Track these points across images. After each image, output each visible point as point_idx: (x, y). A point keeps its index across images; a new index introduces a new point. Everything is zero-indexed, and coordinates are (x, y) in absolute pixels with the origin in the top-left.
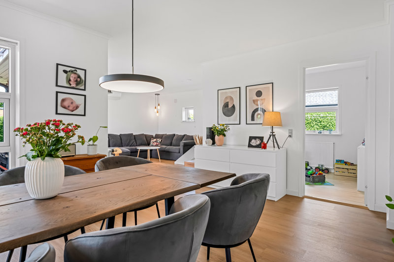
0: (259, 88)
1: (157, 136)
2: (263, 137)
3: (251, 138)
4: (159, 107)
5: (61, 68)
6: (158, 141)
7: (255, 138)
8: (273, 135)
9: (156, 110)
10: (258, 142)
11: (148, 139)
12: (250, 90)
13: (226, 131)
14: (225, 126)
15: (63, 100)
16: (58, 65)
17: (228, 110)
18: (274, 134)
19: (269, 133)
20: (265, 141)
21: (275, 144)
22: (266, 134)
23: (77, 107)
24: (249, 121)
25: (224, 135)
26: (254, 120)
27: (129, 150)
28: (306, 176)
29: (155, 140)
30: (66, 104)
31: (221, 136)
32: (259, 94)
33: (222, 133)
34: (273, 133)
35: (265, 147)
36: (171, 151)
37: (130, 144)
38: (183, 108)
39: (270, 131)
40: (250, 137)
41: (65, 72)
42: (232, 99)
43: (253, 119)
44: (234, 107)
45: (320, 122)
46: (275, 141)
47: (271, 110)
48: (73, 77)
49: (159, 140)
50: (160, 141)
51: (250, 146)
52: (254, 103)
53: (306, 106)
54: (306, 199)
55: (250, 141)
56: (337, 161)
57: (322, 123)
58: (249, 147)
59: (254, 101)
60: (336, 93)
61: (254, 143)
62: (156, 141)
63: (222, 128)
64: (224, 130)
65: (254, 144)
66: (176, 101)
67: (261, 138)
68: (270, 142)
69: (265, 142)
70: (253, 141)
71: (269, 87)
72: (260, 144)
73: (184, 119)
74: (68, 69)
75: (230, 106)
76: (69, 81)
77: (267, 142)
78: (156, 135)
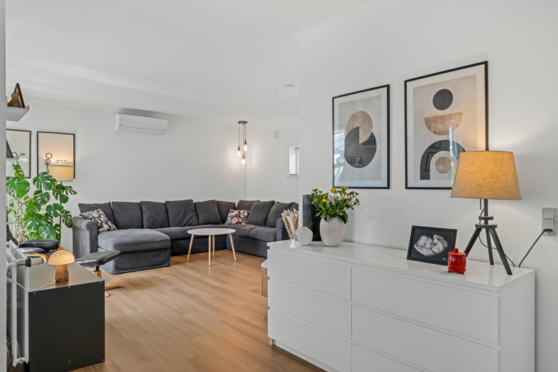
0: (442, 82)
1: (243, 205)
2: (455, 232)
3: (417, 232)
4: (245, 148)
6: (242, 216)
7: (430, 232)
8: (486, 227)
9: (239, 154)
10: (440, 247)
11: (224, 211)
12: (415, 89)
13: (348, 206)
14: (348, 191)
17: (359, 148)
18: (490, 222)
19: (473, 217)
20: (461, 246)
21: (496, 253)
22: (463, 218)
24: (415, 180)
26: (428, 178)
27: (167, 237)
29: (236, 212)
31: (336, 221)
32: (443, 99)
33: (339, 211)
34: (486, 219)
35: (458, 266)
36: (259, 237)
37: (185, 221)
38: (291, 149)
39: (479, 212)
40: (414, 228)
42: (367, 118)
43: (425, 174)
44: (372, 141)
46: (493, 245)
47: (481, 144)
49: (244, 213)
50: (246, 214)
51: (413, 255)
52: (429, 128)
55: (414, 240)
58: (409, 257)
59: (429, 122)
61: (425, 246)
62: (238, 216)
64: (344, 204)
65: (425, 252)
66: (277, 134)
67: (449, 235)
68: (480, 249)
69: (462, 251)
70: (423, 240)
71: (474, 77)
72: (444, 253)
73: (292, 170)
75: (363, 138)
77: (467, 251)
78: (241, 202)
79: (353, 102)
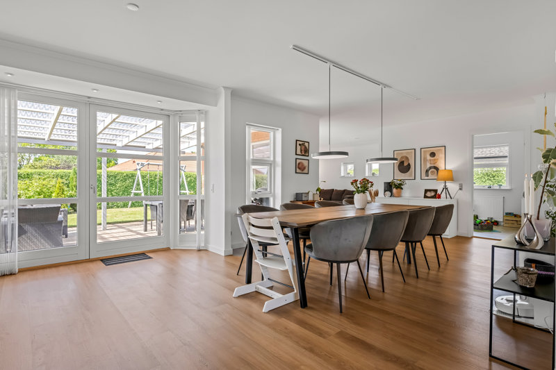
0: (433, 150)
2: (437, 190)
3: (426, 191)
5: (298, 143)
7: (430, 190)
8: (446, 188)
10: (433, 194)
12: (424, 151)
13: (402, 185)
14: (402, 181)
15: (299, 164)
16: (297, 141)
17: (404, 167)
19: (442, 186)
20: (439, 192)
21: (448, 195)
22: (439, 187)
23: (305, 168)
24: (424, 177)
25: (402, 189)
26: (428, 176)
28: (475, 225)
30: (300, 166)
31: (399, 189)
32: (433, 154)
33: (399, 187)
34: (445, 186)
35: (439, 197)
41: (300, 145)
42: (407, 158)
44: (409, 165)
45: (494, 177)
46: (447, 193)
47: (444, 168)
48: (303, 147)
53: (475, 158)
54: (474, 239)
55: (425, 193)
56: (507, 214)
57: (496, 178)
58: (425, 198)
60: (507, 148)
61: (429, 194)
63: (399, 182)
64: (400, 184)
65: (429, 196)
68: (444, 194)
69: (439, 194)
71: (442, 149)
72: (435, 195)
73: (342, 175)
74: (301, 143)
75: (406, 164)
76: (301, 151)
77: (441, 194)
79: (401, 153)
